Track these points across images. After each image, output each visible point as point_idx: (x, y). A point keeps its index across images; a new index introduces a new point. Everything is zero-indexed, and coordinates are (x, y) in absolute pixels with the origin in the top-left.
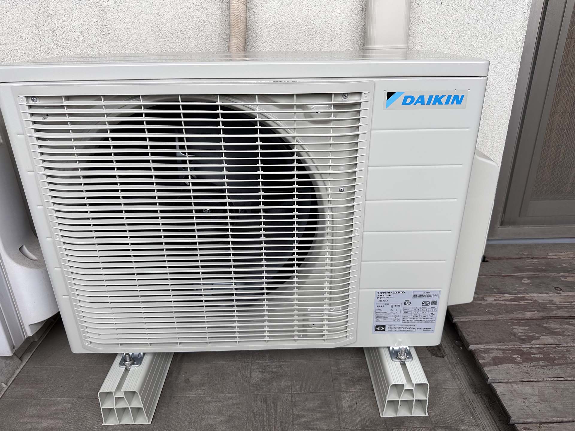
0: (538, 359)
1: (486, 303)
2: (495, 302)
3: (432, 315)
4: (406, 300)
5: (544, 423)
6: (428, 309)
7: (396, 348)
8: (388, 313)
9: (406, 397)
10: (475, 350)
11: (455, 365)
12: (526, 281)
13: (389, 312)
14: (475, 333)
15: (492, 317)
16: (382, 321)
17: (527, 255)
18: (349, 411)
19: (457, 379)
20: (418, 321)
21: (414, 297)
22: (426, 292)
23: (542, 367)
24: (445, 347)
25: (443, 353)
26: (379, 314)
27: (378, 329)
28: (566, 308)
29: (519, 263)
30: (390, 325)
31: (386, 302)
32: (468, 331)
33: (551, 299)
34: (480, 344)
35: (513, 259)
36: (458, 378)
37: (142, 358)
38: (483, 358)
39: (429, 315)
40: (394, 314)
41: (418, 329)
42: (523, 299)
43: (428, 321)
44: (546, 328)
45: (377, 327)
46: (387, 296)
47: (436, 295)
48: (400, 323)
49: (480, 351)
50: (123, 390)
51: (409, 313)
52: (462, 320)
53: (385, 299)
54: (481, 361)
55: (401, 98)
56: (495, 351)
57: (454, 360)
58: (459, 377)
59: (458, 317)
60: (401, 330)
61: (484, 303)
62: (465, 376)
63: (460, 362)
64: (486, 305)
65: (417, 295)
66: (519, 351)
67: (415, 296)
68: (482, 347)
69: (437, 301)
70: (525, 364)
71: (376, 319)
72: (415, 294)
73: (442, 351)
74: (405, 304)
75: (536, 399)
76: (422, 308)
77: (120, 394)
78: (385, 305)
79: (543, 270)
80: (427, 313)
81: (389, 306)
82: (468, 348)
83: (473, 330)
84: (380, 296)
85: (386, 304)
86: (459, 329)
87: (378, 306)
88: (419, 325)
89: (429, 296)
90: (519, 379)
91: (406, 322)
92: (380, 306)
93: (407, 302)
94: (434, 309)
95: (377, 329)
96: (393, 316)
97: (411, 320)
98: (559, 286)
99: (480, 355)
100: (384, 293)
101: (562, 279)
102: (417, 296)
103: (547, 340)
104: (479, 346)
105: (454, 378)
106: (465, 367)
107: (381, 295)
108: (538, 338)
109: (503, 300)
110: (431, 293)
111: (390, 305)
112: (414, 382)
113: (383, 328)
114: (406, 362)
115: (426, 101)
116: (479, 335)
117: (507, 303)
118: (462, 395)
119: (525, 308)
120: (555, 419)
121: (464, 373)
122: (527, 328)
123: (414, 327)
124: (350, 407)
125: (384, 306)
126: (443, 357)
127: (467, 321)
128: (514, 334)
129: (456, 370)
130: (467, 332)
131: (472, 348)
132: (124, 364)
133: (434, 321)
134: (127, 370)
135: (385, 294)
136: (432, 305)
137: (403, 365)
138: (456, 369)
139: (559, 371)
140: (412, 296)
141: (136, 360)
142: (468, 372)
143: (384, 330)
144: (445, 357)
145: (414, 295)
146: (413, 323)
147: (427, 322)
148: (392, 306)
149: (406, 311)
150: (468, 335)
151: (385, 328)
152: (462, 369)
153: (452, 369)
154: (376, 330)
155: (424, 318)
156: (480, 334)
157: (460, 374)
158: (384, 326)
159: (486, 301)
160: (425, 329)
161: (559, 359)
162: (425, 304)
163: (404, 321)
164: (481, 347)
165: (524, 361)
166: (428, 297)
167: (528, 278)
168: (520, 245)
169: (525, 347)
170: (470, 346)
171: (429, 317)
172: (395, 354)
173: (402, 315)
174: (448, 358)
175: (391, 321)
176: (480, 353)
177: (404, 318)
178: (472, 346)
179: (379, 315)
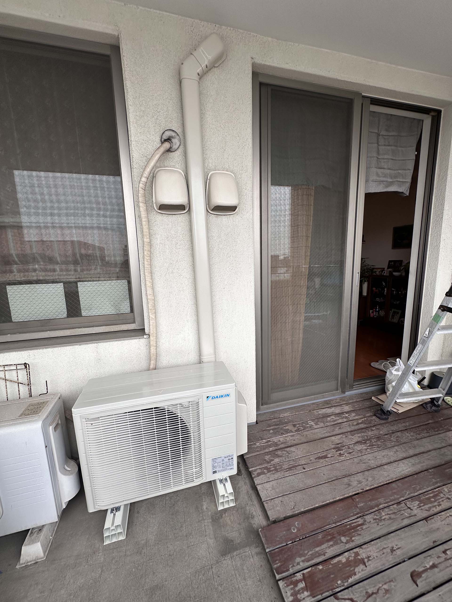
0: (272, 471)
2: (259, 445)
3: (232, 463)
5: (272, 499)
7: (222, 478)
9: (226, 499)
10: (251, 471)
12: (271, 431)
13: (217, 465)
15: (258, 453)
16: (215, 469)
17: (273, 417)
18: (206, 510)
20: (228, 466)
22: (228, 455)
23: (274, 474)
24: (240, 473)
26: (214, 467)
28: (284, 443)
29: (269, 422)
30: (218, 470)
32: (249, 462)
33: (279, 439)
34: (253, 467)
35: (268, 420)
37: (120, 507)
38: (254, 474)
40: (219, 466)
42: (270, 441)
43: (231, 465)
44: (276, 454)
45: (213, 472)
47: (232, 455)
48: (222, 469)
49: (253, 471)
50: (114, 525)
52: (247, 457)
53: (215, 461)
54: (253, 476)
55: (211, 397)
56: (258, 470)
60: (222, 471)
61: (255, 446)
63: (247, 477)
66: (266, 468)
67: (225, 457)
68: (254, 469)
69: (233, 458)
70: (269, 474)
71: (213, 469)
73: (239, 475)
75: (271, 489)
76: (228, 461)
77: (113, 528)
78: (215, 463)
79: (278, 425)
80: (230, 462)
83: (251, 461)
87: (213, 464)
88: (228, 468)
89: (230, 456)
90: (266, 481)
93: (223, 460)
97: (225, 466)
98: (283, 432)
101: (284, 428)
103: (277, 460)
105: (245, 485)
106: (249, 479)
107: (213, 460)
108: (273, 460)
109: (263, 443)
111: (217, 463)
112: (228, 493)
115: (219, 397)
116: (253, 463)
117: (264, 444)
118: (248, 492)
119: (270, 446)
120: (276, 496)
121: (249, 481)
122: (270, 456)
124: (207, 508)
128: (265, 460)
132: (113, 512)
134: (114, 515)
135: (215, 459)
137: (224, 485)
138: (246, 480)
139: (279, 474)
141: (118, 509)
143: (216, 473)
146: (226, 468)
149: (223, 464)
150: (249, 464)
153: (244, 480)
158: (216, 471)
161: (280, 469)
165: (268, 472)
167: (272, 430)
168: (271, 412)
169: (268, 465)
172: (221, 481)
175: (218, 468)
177: (223, 466)
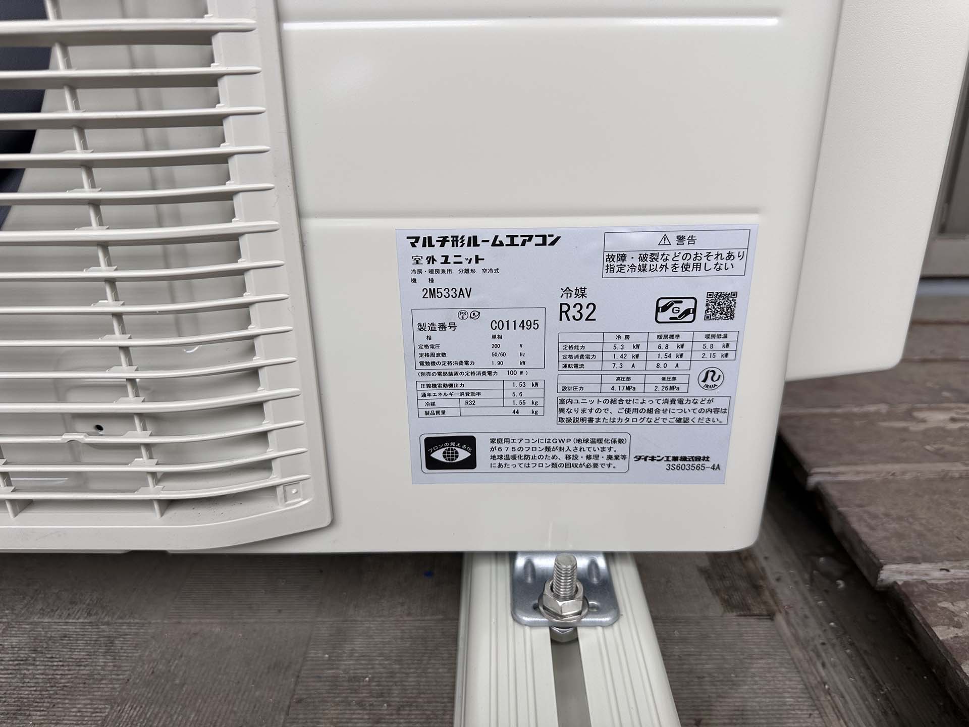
1: (922, 427)
4: (567, 291)
6: (687, 346)
7: (548, 563)
8: (480, 365)
10: (906, 583)
11: (820, 648)
13: (484, 361)
14: (900, 519)
15: (956, 469)
16: (456, 412)
19: (829, 710)
20: (639, 416)
21: (610, 269)
22: (673, 238)
24: (778, 580)
25: (771, 602)
26: (434, 372)
27: (438, 455)
30: (497, 436)
31: (463, 302)
32: (869, 513)
34: (927, 560)
36: (835, 707)
38: (951, 620)
39: (693, 381)
40: (514, 373)
41: (639, 458)
43: (690, 415)
45: (432, 443)
46: (465, 265)
47: (730, 256)
48: (549, 424)
49: (932, 588)
51: (588, 365)
52: (842, 478)
53: (454, 279)
54: (943, 633)
57: (814, 631)
58: (837, 699)
59: (827, 466)
60: (554, 465)
62: (865, 699)
63: (838, 638)
64: (925, 433)
65: (623, 257)
67: (616, 263)
68: (937, 574)
69: (735, 294)
71: (422, 404)
72: (614, 245)
73: (767, 593)
74: (563, 312)
76: (654, 337)
78: (458, 322)
80: (683, 365)
81: (482, 328)
82: (876, 577)
83: (892, 512)
84: (425, 266)
85: (462, 313)
86: (835, 507)
87: (421, 327)
88: (644, 437)
89: (692, 264)
91: (576, 420)
92: (432, 327)
93: (575, 303)
94: (718, 345)
95: (433, 455)
96: (509, 385)
97: (602, 406)
99: (934, 604)
100: (443, 241)
102: (628, 262)
104: (924, 566)
105: (816, 706)
106: (863, 659)
107: (431, 260)
110: (703, 244)
111: (487, 316)
113: (463, 455)
114: (581, 631)
116: (917, 527)
121: (860, 683)
123: (619, 449)
125: (453, 326)
126: (771, 616)
127: (865, 482)
129: (823, 673)
130: (866, 516)
131: (892, 580)
133: (721, 416)
135: (448, 249)
136: (707, 318)
137: (565, 642)
138: (824, 665)
140: (600, 262)
142: (876, 681)
143: (470, 463)
144: (780, 618)
145: (610, 258)
146: (611, 428)
147: (686, 421)
148: (498, 324)
149: (575, 358)
150: (872, 528)
151: (473, 453)
152: (852, 669)
153: (806, 665)
154: (432, 464)
155: (671, 395)
156: (921, 524)
157: (842, 688)
158: (469, 442)
159: (924, 421)
160: (679, 461)
162: (669, 313)
163: (565, 415)
164: (932, 573)
166: (685, 267)
170: (885, 567)
171: (697, 391)
172: (532, 590)
173: (551, 375)
174: (789, 623)
175: (503, 411)
176: (935, 598)
177: (566, 395)
178: (894, 567)
179: (436, 379)
